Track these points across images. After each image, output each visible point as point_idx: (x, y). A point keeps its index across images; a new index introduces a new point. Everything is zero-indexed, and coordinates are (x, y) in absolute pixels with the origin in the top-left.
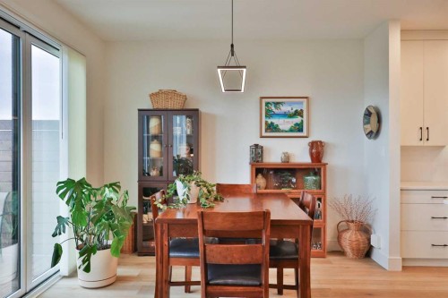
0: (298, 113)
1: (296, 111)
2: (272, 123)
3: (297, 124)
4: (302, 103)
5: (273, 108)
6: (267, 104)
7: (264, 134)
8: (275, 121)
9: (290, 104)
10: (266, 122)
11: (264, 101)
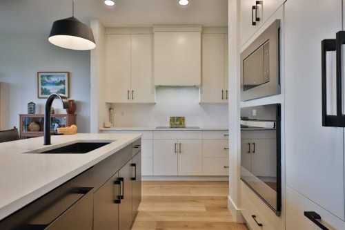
0: (62, 82)
1: (61, 81)
2: (45, 89)
3: (61, 90)
4: (64, 76)
5: (46, 79)
6: (42, 76)
7: (40, 96)
8: (48, 87)
9: (57, 76)
10: (42, 88)
11: (40, 74)
